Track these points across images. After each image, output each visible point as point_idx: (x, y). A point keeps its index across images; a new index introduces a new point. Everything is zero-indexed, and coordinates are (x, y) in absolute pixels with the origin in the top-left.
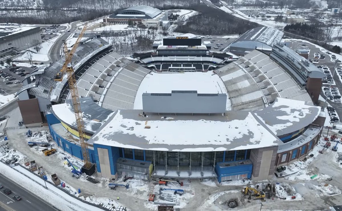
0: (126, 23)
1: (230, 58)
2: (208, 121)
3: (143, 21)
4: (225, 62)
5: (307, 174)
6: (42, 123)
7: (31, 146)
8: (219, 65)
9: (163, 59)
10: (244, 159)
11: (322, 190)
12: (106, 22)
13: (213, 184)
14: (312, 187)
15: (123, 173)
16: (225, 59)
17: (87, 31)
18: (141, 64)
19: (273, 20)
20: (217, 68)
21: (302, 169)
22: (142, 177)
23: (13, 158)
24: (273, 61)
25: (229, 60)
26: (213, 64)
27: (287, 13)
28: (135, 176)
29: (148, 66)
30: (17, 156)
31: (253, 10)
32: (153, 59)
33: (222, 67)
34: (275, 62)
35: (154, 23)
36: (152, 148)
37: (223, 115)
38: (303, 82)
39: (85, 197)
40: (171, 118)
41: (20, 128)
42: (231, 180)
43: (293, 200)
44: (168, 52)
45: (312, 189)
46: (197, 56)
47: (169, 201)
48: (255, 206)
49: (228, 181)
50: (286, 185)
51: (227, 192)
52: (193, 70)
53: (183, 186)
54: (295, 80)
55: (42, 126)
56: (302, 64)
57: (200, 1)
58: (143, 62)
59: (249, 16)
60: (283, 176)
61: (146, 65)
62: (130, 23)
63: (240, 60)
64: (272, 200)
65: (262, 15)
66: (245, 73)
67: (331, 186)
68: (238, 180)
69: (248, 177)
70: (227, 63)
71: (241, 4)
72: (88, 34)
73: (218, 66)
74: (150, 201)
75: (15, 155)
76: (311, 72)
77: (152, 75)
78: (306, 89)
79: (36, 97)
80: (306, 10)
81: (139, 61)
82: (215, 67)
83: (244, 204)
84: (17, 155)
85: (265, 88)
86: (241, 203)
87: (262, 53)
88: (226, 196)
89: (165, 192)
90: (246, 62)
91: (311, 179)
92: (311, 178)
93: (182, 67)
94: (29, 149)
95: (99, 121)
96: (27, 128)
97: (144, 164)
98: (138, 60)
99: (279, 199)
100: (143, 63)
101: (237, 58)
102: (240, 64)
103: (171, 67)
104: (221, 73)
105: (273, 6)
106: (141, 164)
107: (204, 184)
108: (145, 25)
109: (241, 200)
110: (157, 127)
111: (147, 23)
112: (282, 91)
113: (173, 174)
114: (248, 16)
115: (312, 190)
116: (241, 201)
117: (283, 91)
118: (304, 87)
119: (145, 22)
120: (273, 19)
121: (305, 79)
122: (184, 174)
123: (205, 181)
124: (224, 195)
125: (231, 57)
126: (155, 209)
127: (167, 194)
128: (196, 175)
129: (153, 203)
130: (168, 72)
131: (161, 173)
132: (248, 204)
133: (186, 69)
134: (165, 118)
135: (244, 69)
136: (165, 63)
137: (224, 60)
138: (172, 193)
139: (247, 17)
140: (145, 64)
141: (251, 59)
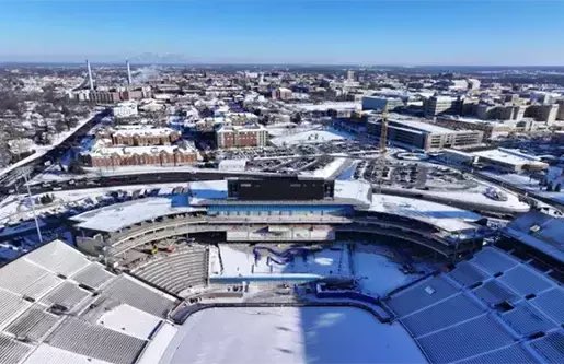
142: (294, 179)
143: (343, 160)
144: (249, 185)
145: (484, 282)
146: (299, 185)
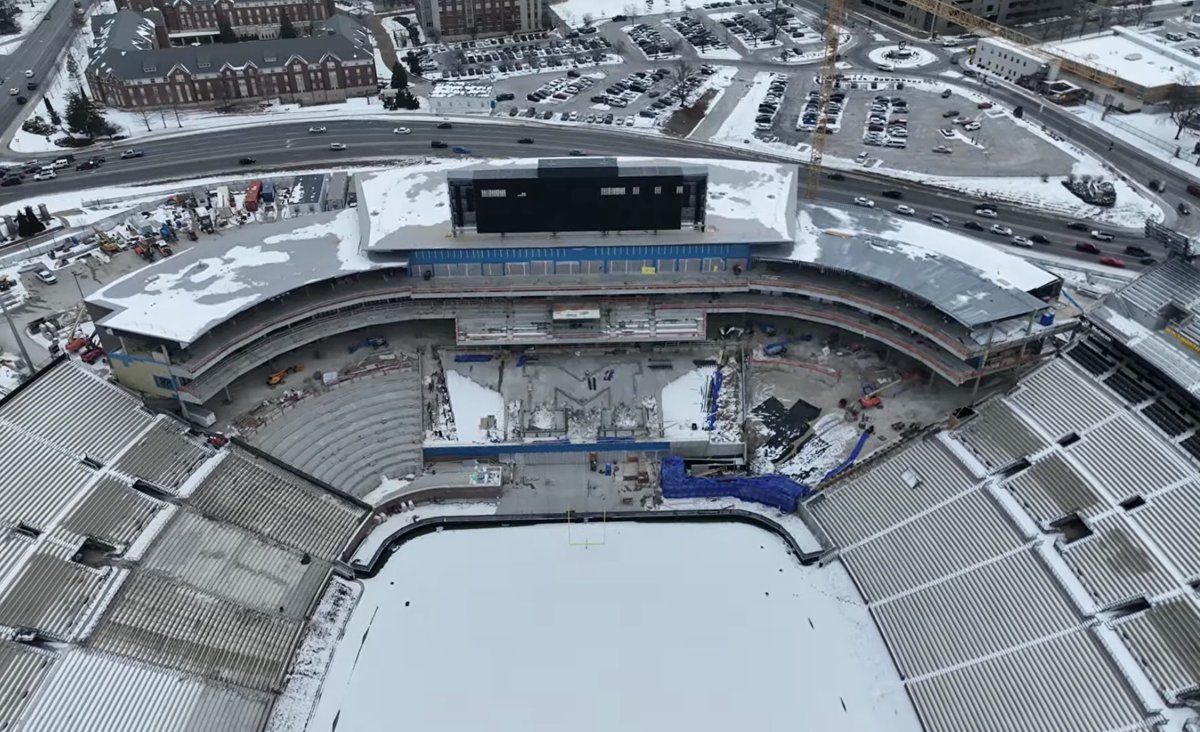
95: (828, 234)
142: (611, 175)
143: (732, 71)
144: (502, 193)
145: (1034, 458)
146: (621, 191)
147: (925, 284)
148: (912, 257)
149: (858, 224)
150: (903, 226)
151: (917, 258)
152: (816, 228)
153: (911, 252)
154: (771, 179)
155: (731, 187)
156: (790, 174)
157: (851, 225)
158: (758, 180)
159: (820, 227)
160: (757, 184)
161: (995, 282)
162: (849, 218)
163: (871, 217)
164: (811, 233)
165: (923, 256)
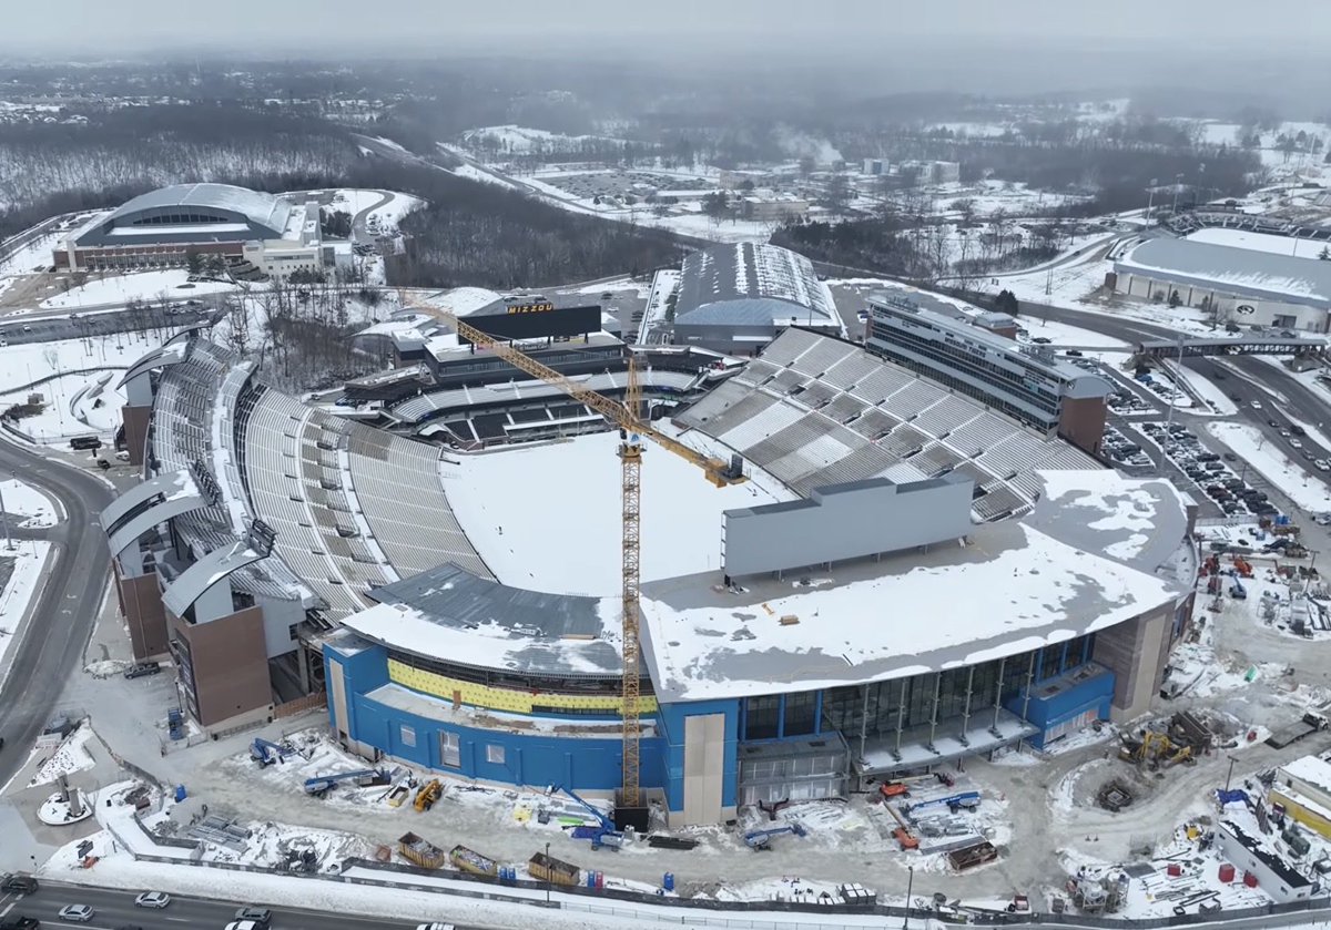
0: (167, 266)
1: (713, 368)
2: (940, 569)
3: (249, 249)
4: (703, 383)
5: (1228, 672)
6: (271, 708)
7: (320, 794)
8: (685, 397)
9: (469, 396)
10: (1081, 662)
11: (1293, 702)
12: (69, 266)
13: (1027, 759)
14: (1269, 700)
15: (748, 795)
16: (703, 373)
17: (14, 313)
18: (395, 427)
19: (699, 213)
20: (683, 407)
21: (1206, 663)
22: (820, 792)
23: (287, 854)
24: (885, 360)
25: (716, 373)
26: (659, 395)
27: (722, 181)
28: (794, 794)
29: (422, 433)
30: (296, 844)
31: (591, 176)
32: (433, 402)
33: (700, 400)
34: (897, 363)
35: (298, 257)
36: (878, 673)
37: (962, 543)
38: (1047, 417)
39: (711, 892)
40: (825, 581)
41: (188, 746)
42: (1064, 736)
43: (1252, 744)
44: (477, 372)
45: (1271, 705)
46: (594, 374)
47: (957, 834)
48: (1184, 783)
49: (1058, 739)
50: (1205, 712)
51: (1084, 768)
52: (596, 427)
53: (955, 787)
54: (1010, 414)
55: (270, 720)
56: (1027, 359)
57: (359, 150)
58: (402, 417)
59: (597, 202)
60: (1179, 691)
61: (412, 430)
62: (197, 262)
63: (752, 370)
64: (1208, 758)
65: (646, 197)
66: (806, 412)
67: (1304, 686)
68: (1080, 732)
69: (1099, 716)
70: (711, 385)
71: (528, 153)
72: (37, 326)
73: (681, 399)
74: (907, 851)
75: (290, 840)
76: (1075, 380)
77: (458, 463)
78: (1060, 436)
79: (257, 599)
80: (777, 170)
81: (381, 416)
82: (674, 404)
83: (1151, 787)
84: (297, 838)
85: (914, 453)
86: (1139, 785)
87: (824, 338)
88: (1088, 780)
89: (927, 815)
90: (781, 375)
91: (1246, 683)
92: (1247, 679)
93: (553, 422)
94: (325, 808)
95: (592, 636)
96: (216, 737)
97: (822, 744)
98: (375, 412)
99: (1220, 750)
100: (402, 422)
101: (741, 365)
102: (765, 383)
103: (513, 426)
104: (704, 423)
105: (658, 159)
106: (812, 744)
107: (1004, 766)
108: (258, 268)
109: (1136, 779)
110: (816, 615)
111: (266, 259)
112: (981, 453)
113: (913, 755)
114: (592, 200)
115: (1274, 708)
116: (1139, 782)
117: (985, 454)
118: (1055, 430)
119: (256, 254)
120: (696, 206)
121: (1055, 405)
122: (948, 748)
123: (999, 756)
124: (1081, 777)
125: (718, 364)
126: (941, 867)
127: (935, 818)
128: (980, 739)
129: (918, 852)
130: (508, 446)
131: (879, 761)
132: (1162, 782)
133: (565, 426)
134: (805, 582)
135: (789, 399)
136: (483, 413)
137: (700, 375)
138: (944, 812)
139: (589, 203)
140: (409, 425)
141: (795, 361)
147: (483, 594)
148: (494, 623)
149: (558, 655)
150: (501, 661)
151: (488, 623)
152: (608, 641)
153: (495, 629)
154: (687, 672)
155: (733, 651)
156: (664, 685)
157: (566, 653)
158: (703, 667)
159: (603, 644)
160: (702, 662)
161: (410, 609)
162: (571, 662)
163: (542, 667)
164: (612, 635)
165: (481, 626)
